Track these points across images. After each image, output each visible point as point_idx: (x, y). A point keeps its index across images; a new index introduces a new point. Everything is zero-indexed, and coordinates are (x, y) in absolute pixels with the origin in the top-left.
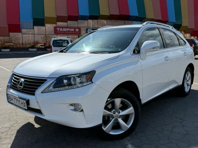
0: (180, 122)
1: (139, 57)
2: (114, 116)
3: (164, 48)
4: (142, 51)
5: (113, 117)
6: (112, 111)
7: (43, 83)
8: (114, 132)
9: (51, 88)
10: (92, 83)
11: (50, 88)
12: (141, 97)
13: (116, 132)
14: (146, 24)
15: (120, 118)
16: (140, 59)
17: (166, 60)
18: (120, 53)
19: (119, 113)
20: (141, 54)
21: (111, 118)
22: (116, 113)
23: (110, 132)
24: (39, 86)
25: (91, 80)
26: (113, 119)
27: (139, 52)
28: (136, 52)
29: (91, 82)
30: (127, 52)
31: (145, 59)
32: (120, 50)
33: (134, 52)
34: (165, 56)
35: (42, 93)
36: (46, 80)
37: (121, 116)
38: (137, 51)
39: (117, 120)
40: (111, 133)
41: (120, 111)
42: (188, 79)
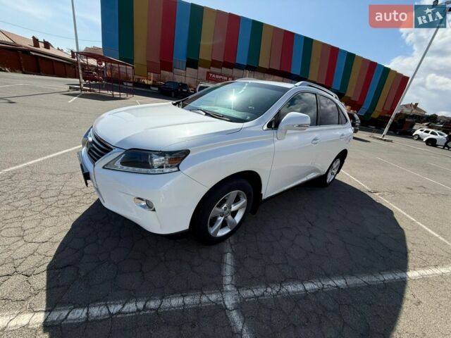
0: (308, 228)
1: (275, 134)
3: (316, 125)
4: (281, 126)
7: (107, 152)
9: (118, 163)
10: (179, 170)
11: (115, 164)
12: (263, 192)
14: (300, 85)
16: (275, 139)
17: (314, 144)
18: (246, 124)
20: (279, 130)
24: (103, 155)
25: (178, 166)
27: (277, 127)
28: (273, 126)
29: (176, 169)
30: (257, 124)
31: (283, 138)
32: (248, 118)
33: (269, 126)
34: (314, 138)
35: (104, 168)
36: (112, 149)
38: (274, 124)
42: (334, 167)
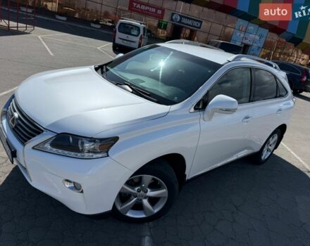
2: (137, 195)
3: (249, 102)
6: (136, 189)
9: (48, 145)
10: (108, 156)
11: (45, 146)
13: (136, 214)
14: (233, 60)
15: (145, 198)
16: (202, 121)
17: (245, 122)
19: (146, 193)
20: (206, 111)
21: (133, 197)
22: (142, 192)
23: (126, 213)
25: (107, 152)
26: (135, 199)
27: (204, 108)
29: (105, 154)
30: (183, 107)
31: (210, 120)
33: (197, 107)
35: (33, 148)
36: (43, 131)
37: (147, 196)
39: (141, 200)
40: (128, 214)
41: (149, 190)
42: (271, 143)
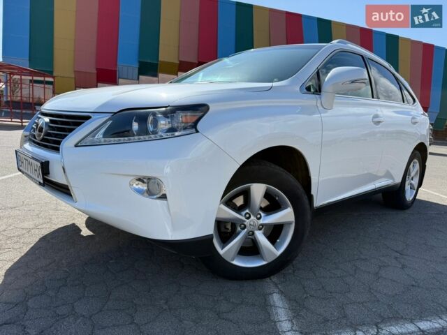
0: (396, 258)
2: (245, 223)
3: (373, 98)
4: (325, 88)
5: (245, 227)
8: (243, 262)
10: (197, 131)
11: (95, 137)
12: (313, 192)
13: (248, 261)
15: (260, 229)
16: (319, 106)
17: (375, 122)
18: (276, 84)
19: (259, 219)
20: (323, 94)
21: (239, 229)
22: (252, 217)
23: (233, 260)
26: (244, 232)
27: (318, 90)
28: (312, 90)
30: (292, 85)
31: (332, 108)
32: (276, 80)
33: (308, 90)
35: (76, 146)
36: (89, 118)
37: (262, 225)
38: (315, 88)
39: (253, 233)
40: (236, 263)
41: (262, 214)
42: (413, 174)
